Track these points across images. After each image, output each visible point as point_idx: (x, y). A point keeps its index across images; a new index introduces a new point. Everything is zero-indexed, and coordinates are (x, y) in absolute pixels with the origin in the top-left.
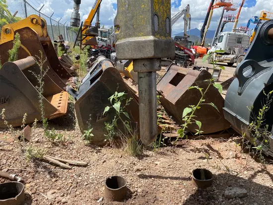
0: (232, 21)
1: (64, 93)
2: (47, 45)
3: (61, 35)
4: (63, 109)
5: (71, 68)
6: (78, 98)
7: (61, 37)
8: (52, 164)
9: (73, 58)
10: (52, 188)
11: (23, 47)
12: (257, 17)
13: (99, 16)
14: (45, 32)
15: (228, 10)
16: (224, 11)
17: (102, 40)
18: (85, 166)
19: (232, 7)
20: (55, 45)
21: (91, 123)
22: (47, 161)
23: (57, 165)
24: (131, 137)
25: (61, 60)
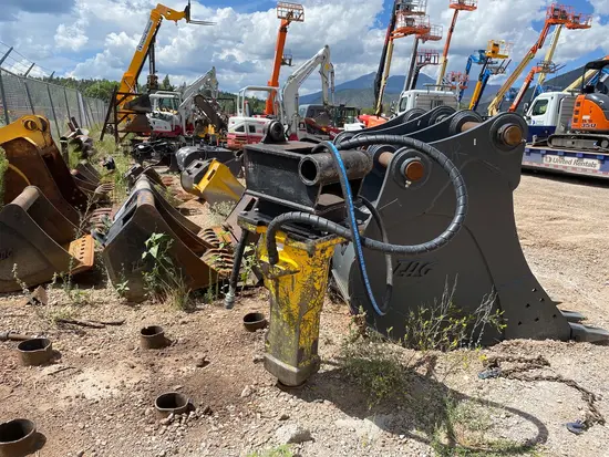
0: (432, 61)
1: (89, 237)
2: (52, 157)
3: (73, 119)
4: (87, 261)
5: (97, 191)
6: (106, 245)
7: (73, 125)
8: (81, 324)
9: (100, 168)
10: (81, 345)
11: (14, 168)
12: (483, 51)
13: (153, 61)
14: (47, 138)
15: (425, 39)
16: (417, 42)
17: (161, 116)
18: (119, 324)
19: (432, 33)
20: (64, 145)
21: (125, 274)
22: (75, 322)
23: (85, 325)
24: (176, 286)
25: (78, 175)
